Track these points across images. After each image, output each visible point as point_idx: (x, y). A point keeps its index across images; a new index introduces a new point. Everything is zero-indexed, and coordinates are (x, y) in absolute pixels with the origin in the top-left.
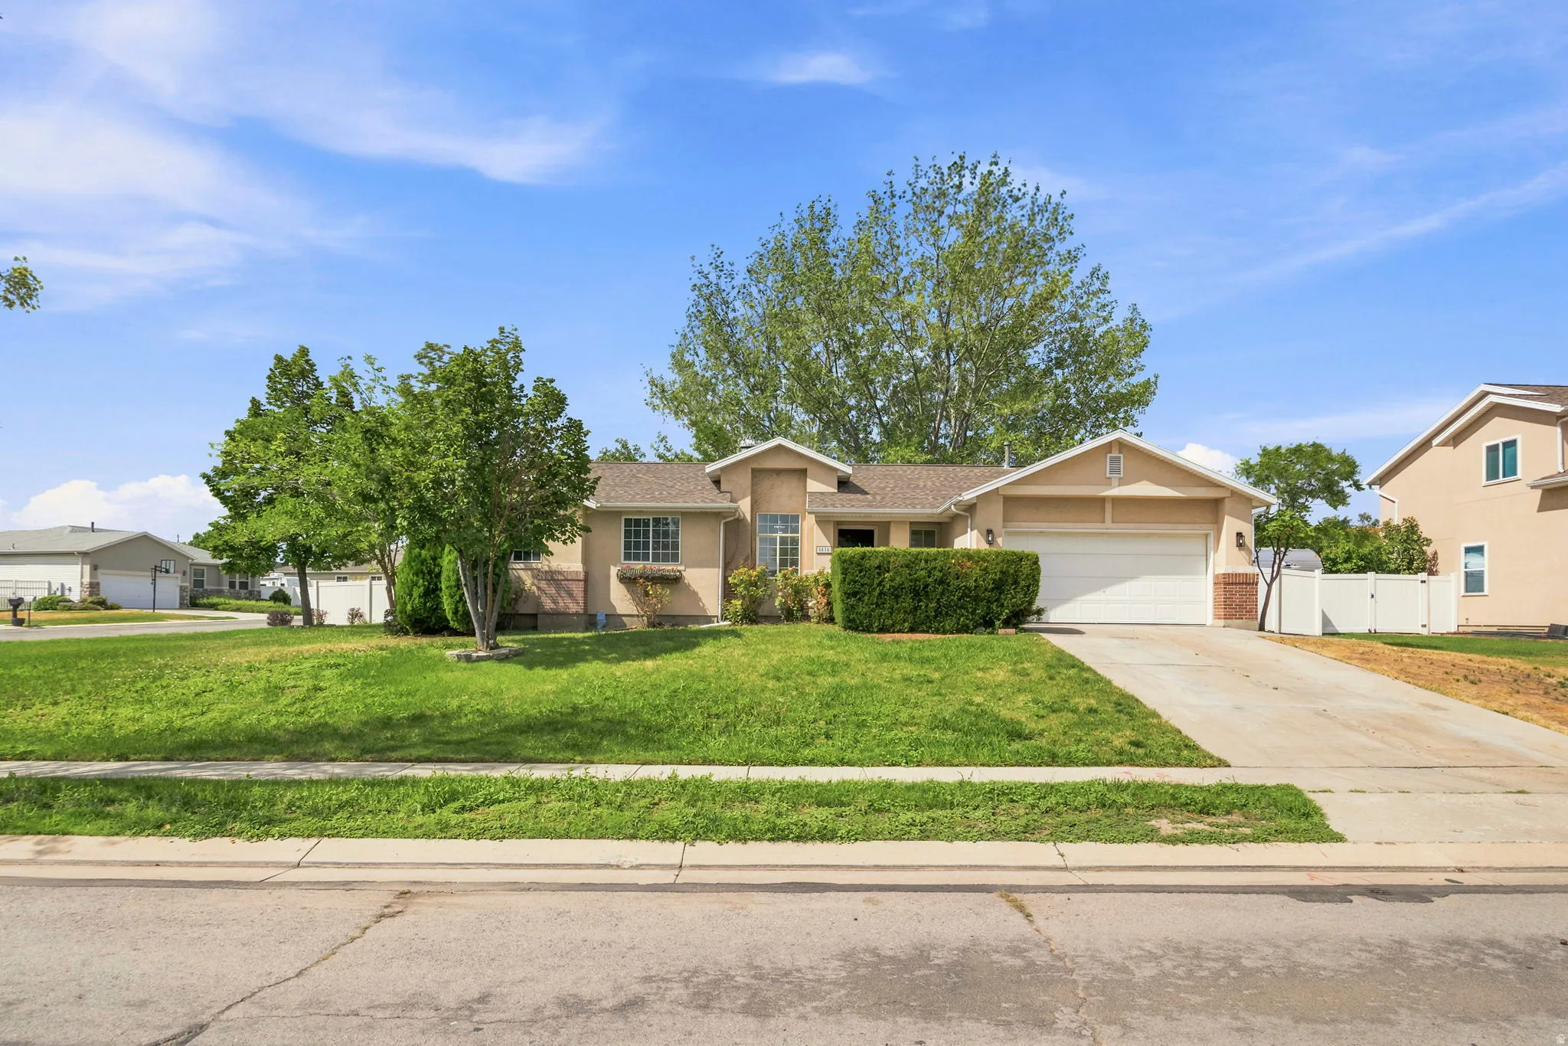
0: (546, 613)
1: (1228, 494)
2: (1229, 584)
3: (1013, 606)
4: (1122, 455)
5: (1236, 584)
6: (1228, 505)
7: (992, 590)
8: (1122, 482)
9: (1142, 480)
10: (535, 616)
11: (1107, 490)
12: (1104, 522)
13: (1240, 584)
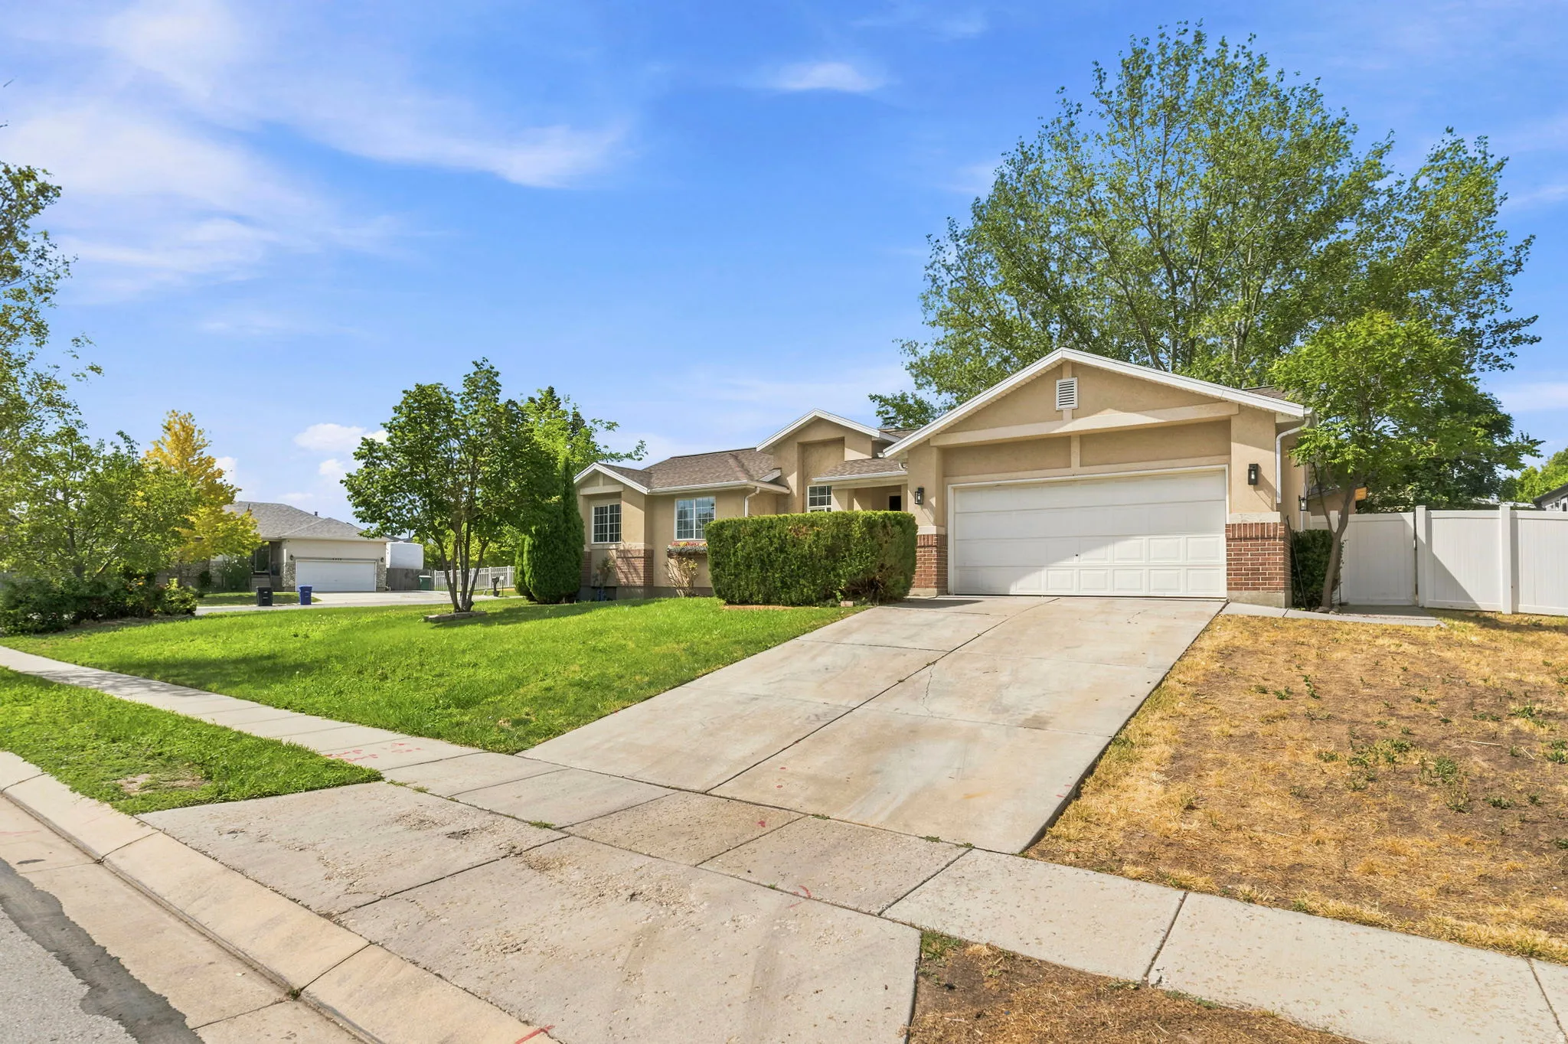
0: (621, 586)
1: (1235, 411)
2: (1234, 539)
3: (850, 575)
4: (1075, 380)
5: (1245, 539)
6: (1236, 426)
7: (827, 558)
8: (1075, 415)
9: (1106, 409)
10: (615, 588)
11: (1059, 428)
12: (1070, 467)
13: (1251, 539)
